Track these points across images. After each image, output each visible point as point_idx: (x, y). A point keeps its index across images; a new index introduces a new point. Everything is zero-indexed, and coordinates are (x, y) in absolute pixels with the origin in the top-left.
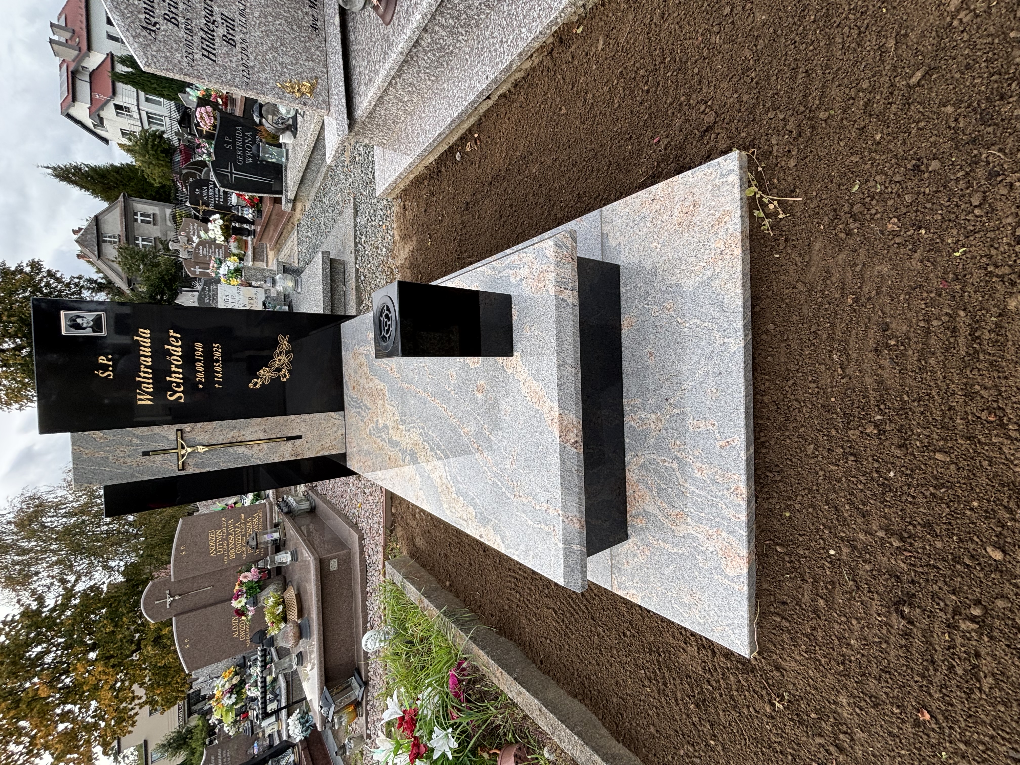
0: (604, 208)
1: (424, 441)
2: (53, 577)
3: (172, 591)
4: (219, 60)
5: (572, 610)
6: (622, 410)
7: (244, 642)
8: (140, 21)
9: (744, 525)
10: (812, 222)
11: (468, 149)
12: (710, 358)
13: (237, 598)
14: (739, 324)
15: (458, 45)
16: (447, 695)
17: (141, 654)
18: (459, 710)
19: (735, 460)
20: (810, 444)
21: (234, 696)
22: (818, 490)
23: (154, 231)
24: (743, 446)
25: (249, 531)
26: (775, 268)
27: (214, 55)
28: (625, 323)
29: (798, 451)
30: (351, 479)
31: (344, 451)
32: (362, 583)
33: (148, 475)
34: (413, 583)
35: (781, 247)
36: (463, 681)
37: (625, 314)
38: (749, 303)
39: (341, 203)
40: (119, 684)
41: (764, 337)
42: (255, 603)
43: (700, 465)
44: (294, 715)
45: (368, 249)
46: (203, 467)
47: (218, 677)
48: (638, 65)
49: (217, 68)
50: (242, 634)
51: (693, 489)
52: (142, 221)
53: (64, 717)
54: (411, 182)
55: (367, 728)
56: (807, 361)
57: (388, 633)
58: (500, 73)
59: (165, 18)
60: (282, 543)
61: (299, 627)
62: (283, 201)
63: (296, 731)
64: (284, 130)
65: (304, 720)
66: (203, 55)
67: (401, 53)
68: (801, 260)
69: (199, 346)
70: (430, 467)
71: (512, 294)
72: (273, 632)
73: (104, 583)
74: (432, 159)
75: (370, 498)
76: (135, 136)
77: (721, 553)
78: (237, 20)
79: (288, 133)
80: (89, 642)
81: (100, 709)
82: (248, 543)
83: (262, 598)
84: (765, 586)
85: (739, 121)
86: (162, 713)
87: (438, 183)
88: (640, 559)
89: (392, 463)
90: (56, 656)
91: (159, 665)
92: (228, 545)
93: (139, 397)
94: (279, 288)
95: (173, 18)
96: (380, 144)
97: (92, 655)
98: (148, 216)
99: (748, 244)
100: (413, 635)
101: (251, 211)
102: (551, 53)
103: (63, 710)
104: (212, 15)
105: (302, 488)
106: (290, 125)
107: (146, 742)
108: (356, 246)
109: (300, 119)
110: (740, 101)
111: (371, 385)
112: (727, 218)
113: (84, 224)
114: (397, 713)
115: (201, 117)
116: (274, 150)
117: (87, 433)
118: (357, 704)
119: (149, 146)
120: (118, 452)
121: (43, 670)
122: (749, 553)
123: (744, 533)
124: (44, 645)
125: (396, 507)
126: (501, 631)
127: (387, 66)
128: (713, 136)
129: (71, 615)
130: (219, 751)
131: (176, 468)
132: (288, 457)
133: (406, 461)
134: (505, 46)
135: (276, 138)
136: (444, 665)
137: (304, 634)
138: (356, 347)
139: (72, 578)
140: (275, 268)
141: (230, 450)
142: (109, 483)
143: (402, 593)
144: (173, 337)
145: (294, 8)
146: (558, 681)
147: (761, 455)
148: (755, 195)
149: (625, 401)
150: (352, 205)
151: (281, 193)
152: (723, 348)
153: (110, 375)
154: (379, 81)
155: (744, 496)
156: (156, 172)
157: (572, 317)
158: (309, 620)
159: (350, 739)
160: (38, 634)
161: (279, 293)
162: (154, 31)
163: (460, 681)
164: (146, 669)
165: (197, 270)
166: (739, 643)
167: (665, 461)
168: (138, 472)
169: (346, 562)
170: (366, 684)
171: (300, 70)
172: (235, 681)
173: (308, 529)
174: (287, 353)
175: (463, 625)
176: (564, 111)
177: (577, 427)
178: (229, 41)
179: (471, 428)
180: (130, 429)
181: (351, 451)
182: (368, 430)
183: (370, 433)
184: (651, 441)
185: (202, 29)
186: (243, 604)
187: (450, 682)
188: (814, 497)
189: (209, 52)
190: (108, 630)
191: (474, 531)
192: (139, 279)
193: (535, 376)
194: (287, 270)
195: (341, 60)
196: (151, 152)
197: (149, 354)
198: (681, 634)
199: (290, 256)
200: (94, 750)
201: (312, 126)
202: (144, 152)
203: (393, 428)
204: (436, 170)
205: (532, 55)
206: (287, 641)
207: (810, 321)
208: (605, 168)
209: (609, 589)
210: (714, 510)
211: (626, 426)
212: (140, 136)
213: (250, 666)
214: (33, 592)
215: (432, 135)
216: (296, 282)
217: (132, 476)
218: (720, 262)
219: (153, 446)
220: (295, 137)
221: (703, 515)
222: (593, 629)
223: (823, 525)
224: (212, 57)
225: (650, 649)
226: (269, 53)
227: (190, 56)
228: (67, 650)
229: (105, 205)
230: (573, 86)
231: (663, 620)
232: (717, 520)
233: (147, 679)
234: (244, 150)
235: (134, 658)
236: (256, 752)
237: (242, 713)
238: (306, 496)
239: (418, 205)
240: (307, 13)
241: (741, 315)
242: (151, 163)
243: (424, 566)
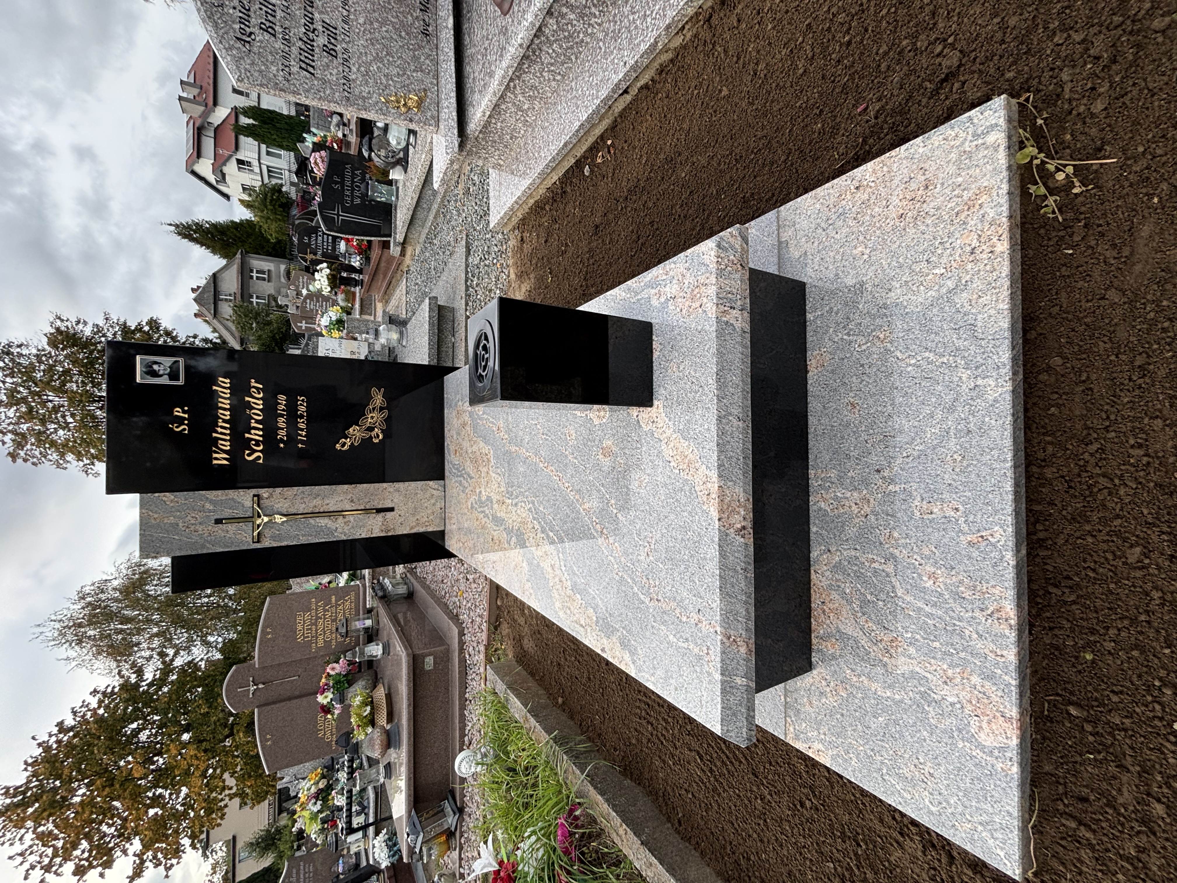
0: (782, 208)
1: (534, 519)
2: (153, 649)
3: (256, 678)
4: (318, 73)
5: (725, 759)
6: (807, 486)
7: (329, 744)
8: (235, 32)
9: (1012, 668)
10: (1136, 194)
11: (599, 161)
12: (951, 409)
13: (322, 693)
14: (1005, 355)
15: (590, 31)
16: (555, 850)
17: (234, 740)
18: (569, 873)
19: (995, 565)
20: (1132, 546)
21: (319, 803)
22: (1148, 622)
23: (268, 288)
24: (1011, 544)
25: (340, 616)
26: (1064, 271)
27: (313, 67)
28: (812, 363)
29: (1110, 556)
30: (453, 561)
31: (442, 528)
32: (460, 688)
33: (220, 546)
34: (518, 696)
35: (1077, 238)
36: (575, 833)
37: (814, 350)
38: (1020, 325)
39: (452, 243)
40: (211, 771)
41: (1044, 377)
42: (342, 701)
43: (933, 570)
44: (381, 835)
45: (480, 293)
46: (280, 541)
47: (304, 779)
48: (834, 10)
49: (316, 82)
50: (328, 734)
51: (920, 604)
52: (258, 278)
53: (156, 801)
54: (531, 208)
55: (460, 866)
56: (1127, 413)
57: (485, 755)
58: (641, 57)
59: (261, 28)
60: (374, 632)
61: (388, 733)
62: (392, 245)
63: (382, 855)
64: (394, 165)
65: (392, 843)
66: (301, 67)
67: (521, 45)
68: (1115, 253)
69: (282, 399)
70: (539, 553)
71: (653, 321)
72: (359, 736)
73: (202, 659)
74: (555, 178)
75: (474, 586)
76: (255, 191)
77: (969, 707)
78: (340, 27)
79: (399, 168)
80: (183, 722)
81: (189, 797)
82: (337, 629)
83: (350, 696)
84: (1047, 768)
85: (1001, 57)
86: (252, 808)
87: (562, 207)
88: (830, 701)
89: (496, 545)
90: (151, 734)
91: (252, 753)
92: (316, 630)
93: (215, 455)
94: (382, 340)
95: (270, 27)
96: (497, 166)
97: (186, 737)
98: (263, 272)
99: (1018, 236)
100: (516, 761)
101: (358, 258)
102: (708, 20)
103: (154, 794)
104: (312, 23)
105: (400, 569)
106: (401, 158)
107: (234, 838)
108: (467, 289)
109: (411, 150)
110: (1003, 27)
111: (475, 448)
112: (984, 198)
113: (202, 283)
114: (490, 865)
115: (316, 163)
116: (384, 188)
117: (157, 495)
118: (450, 834)
119: (268, 201)
120: (189, 518)
121: (136, 749)
122: (1022, 714)
123: (1012, 680)
124: (141, 722)
125: (502, 599)
126: (627, 771)
127: (504, 64)
128: (957, 85)
129: (168, 692)
130: (302, 864)
131: (250, 540)
132: (377, 533)
133: (512, 543)
134: (649, 20)
135: (386, 173)
136: (553, 808)
137: (393, 742)
138: (460, 403)
139: (171, 652)
140: (380, 319)
141: (312, 521)
142: (178, 554)
143: (504, 707)
144: (254, 387)
145: (403, 13)
146: (703, 854)
147: (1038, 560)
148: (1031, 162)
149: (812, 472)
150: (464, 243)
151: (390, 236)
152: (974, 394)
153: (184, 429)
154: (495, 85)
155: (1013, 622)
156: (273, 227)
157: (740, 349)
158: (398, 726)
159: (441, 876)
160: (136, 710)
161: (383, 346)
162: (249, 42)
163: (572, 834)
164: (238, 756)
165: (303, 325)
166: (1002, 854)
167: (873, 561)
168: (209, 543)
169: (443, 660)
170: (460, 810)
171: (407, 82)
172: (321, 785)
173: (405, 618)
174: (381, 409)
175: (576, 757)
176: (725, 92)
177: (745, 506)
178: (331, 53)
179: (593, 504)
180: (204, 492)
181: (451, 528)
182: (470, 504)
183: (472, 508)
184: (851, 531)
185: (300, 39)
186: (329, 700)
187: (559, 833)
188: (1141, 633)
189: (307, 64)
190: (202, 711)
191: (594, 642)
192: (251, 338)
193: (684, 434)
194: (393, 321)
195: (453, 68)
196: (269, 207)
197: (228, 407)
198: (894, 818)
199: (397, 307)
200: (182, 842)
201: (424, 156)
202: (262, 207)
203: (498, 501)
204: (559, 191)
205: (683, 27)
206: (373, 750)
207: (1132, 350)
208: (783, 158)
209: (783, 738)
210: (956, 639)
211: (813, 508)
212: (260, 190)
213: (338, 770)
214: (134, 665)
215: (555, 147)
216: (401, 333)
217: (203, 546)
218: (970, 266)
219: (227, 513)
220: (406, 172)
221: (937, 644)
222: (755, 788)
223: (1161, 679)
224: (311, 70)
225: (843, 833)
226: (373, 64)
227: (287, 69)
228: (161, 729)
229: (223, 262)
230: (739, 58)
231: (864, 793)
232: (962, 655)
233: (239, 768)
234: (353, 190)
235: (227, 744)
236: (340, 870)
237: (329, 822)
238: (404, 580)
239: (538, 235)
240: (417, 17)
241: (1007, 342)
242: (269, 218)
243: (532, 674)
